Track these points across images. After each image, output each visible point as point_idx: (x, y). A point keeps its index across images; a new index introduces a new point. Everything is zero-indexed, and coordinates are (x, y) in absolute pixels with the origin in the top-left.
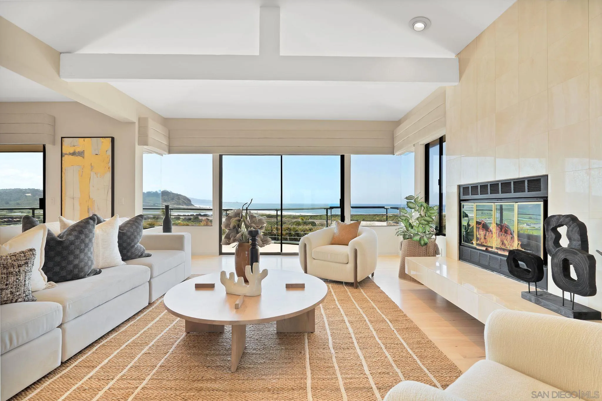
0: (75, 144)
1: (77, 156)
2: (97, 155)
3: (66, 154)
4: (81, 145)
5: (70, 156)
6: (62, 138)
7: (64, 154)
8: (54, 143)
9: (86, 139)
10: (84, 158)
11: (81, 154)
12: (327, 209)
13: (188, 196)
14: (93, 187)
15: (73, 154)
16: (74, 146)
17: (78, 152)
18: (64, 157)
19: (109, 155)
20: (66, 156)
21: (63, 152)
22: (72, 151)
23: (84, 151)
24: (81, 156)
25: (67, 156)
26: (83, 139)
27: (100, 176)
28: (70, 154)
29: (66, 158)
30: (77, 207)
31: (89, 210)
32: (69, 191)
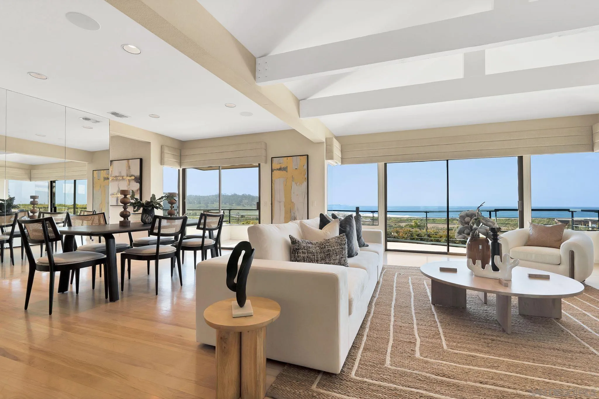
0: (281, 162)
1: (282, 171)
2: (297, 169)
3: (275, 170)
4: (284, 162)
5: (278, 171)
6: (272, 158)
7: (273, 170)
8: (266, 162)
9: (289, 158)
10: (287, 172)
11: (285, 169)
12: (490, 212)
14: (294, 193)
15: (280, 169)
16: (280, 163)
17: (283, 168)
18: (273, 172)
19: (306, 169)
21: (272, 168)
22: (278, 168)
23: (287, 167)
24: (285, 171)
25: (275, 171)
26: (286, 158)
27: (299, 185)
28: (277, 169)
29: (275, 172)
30: (283, 208)
31: (291, 210)
32: (277, 197)
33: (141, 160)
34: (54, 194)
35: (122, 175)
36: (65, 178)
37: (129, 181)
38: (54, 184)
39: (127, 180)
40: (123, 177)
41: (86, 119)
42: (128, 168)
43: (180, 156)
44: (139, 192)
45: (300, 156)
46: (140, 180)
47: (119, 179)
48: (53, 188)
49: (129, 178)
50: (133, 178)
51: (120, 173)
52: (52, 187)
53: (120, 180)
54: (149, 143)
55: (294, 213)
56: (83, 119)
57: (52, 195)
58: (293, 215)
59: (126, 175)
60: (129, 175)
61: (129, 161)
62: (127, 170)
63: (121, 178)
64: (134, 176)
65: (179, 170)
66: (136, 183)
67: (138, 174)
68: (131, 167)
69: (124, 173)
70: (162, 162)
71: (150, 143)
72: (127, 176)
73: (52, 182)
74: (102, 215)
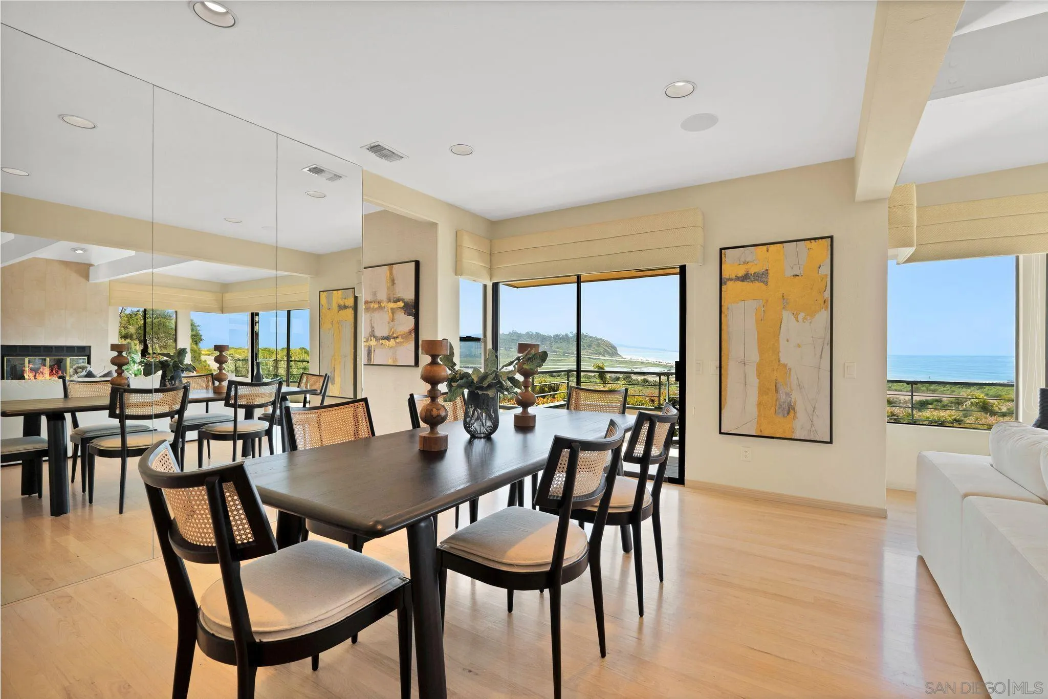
0: (749, 260)
1: (752, 282)
2: (797, 276)
3: (731, 280)
4: (758, 260)
5: (739, 283)
6: (721, 249)
7: (725, 280)
8: (703, 262)
9: (772, 247)
10: (766, 284)
11: (761, 277)
13: (614, 342)
14: (788, 341)
15: (745, 278)
16: (746, 263)
17: (755, 273)
18: (725, 284)
19: (826, 275)
20: (730, 284)
21: (723, 276)
22: (741, 273)
23: (767, 270)
24: (762, 282)
25: (732, 282)
26: (765, 247)
27: (804, 319)
28: (738, 279)
29: (729, 287)
30: (753, 380)
31: (778, 386)
32: (734, 350)
33: (417, 264)
34: (257, 334)
35: (379, 298)
36: (275, 307)
37: (393, 311)
38: (257, 318)
39: (389, 310)
40: (379, 303)
41: (317, 170)
42: (391, 284)
43: (491, 254)
44: (413, 335)
45: (808, 242)
46: (414, 308)
47: (372, 306)
48: (256, 325)
49: (392, 305)
50: (401, 304)
51: (375, 294)
52: (253, 323)
53: (374, 310)
54: (434, 225)
55: (788, 395)
56: (310, 170)
57: (254, 336)
58: (783, 397)
59: (386, 300)
60: (392, 299)
61: (393, 267)
62: (388, 288)
63: (376, 306)
64: (403, 300)
65: (485, 286)
66: (406, 315)
67: (410, 296)
68: (396, 282)
69: (382, 295)
70: (458, 270)
71: (436, 224)
72: (389, 301)
73: (253, 315)
74: (361, 407)
